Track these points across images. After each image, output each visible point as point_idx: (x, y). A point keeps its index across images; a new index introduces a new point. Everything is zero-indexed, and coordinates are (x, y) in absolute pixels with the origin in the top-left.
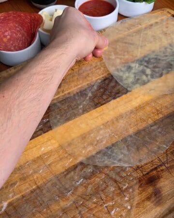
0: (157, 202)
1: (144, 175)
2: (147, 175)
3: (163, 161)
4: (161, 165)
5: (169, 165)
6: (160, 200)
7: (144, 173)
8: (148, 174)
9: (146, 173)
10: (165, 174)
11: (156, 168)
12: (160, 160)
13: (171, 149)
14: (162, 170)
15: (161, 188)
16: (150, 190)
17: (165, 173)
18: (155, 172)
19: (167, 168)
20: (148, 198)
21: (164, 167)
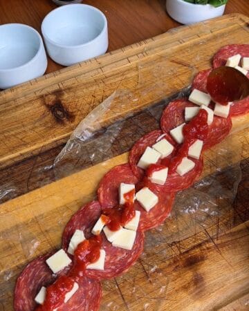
0: (197, 294)
1: (181, 254)
2: (186, 255)
3: (211, 235)
4: (207, 241)
5: (219, 242)
6: (201, 291)
7: (183, 251)
8: (187, 252)
9: (184, 251)
10: (213, 254)
11: (200, 245)
12: (207, 233)
13: (224, 219)
14: (208, 248)
15: (204, 274)
16: (189, 275)
17: (211, 253)
18: (198, 250)
19: (216, 246)
20: (185, 288)
21: (211, 244)
